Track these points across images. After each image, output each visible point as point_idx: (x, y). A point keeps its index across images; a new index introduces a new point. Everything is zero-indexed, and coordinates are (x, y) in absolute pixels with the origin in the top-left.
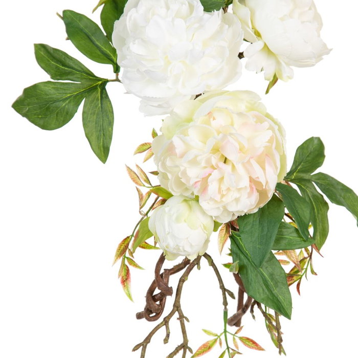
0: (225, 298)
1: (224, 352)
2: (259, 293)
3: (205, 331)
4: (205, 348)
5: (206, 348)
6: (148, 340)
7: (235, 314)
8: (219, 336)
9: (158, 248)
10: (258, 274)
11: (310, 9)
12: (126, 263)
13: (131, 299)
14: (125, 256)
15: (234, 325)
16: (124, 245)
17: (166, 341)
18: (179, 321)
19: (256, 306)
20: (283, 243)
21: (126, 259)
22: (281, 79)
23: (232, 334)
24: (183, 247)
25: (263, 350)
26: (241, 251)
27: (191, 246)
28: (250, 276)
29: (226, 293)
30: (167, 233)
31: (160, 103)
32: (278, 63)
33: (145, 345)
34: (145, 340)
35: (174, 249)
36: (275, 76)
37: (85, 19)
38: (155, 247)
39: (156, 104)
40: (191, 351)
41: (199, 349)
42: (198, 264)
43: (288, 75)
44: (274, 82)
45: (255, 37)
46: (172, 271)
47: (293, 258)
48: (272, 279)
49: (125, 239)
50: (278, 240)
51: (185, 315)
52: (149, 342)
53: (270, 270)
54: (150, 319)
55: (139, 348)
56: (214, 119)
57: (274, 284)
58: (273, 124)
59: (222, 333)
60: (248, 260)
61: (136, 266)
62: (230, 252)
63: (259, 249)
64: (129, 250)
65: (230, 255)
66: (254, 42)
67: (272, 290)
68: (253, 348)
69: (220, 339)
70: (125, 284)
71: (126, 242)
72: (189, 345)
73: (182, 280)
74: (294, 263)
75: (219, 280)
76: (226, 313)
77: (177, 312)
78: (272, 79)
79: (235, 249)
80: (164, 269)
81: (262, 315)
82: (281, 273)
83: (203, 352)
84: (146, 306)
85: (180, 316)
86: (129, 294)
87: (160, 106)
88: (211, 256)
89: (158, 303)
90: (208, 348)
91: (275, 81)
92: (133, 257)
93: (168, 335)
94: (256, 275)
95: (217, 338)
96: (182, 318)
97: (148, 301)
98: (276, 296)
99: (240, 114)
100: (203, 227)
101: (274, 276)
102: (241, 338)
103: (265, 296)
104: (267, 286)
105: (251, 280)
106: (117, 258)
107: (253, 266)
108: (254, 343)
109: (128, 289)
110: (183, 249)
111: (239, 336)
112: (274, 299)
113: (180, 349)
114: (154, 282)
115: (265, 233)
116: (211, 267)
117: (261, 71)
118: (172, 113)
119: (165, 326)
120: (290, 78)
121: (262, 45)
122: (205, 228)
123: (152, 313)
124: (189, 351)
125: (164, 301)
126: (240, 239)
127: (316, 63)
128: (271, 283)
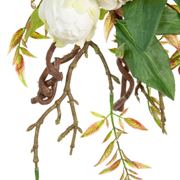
0: (111, 83)
1: (111, 132)
2: (144, 74)
3: (93, 113)
4: (93, 128)
5: (95, 128)
6: (41, 121)
7: (119, 100)
8: (106, 118)
9: (48, 38)
10: (143, 58)
12: (21, 52)
13: (26, 85)
14: (19, 46)
15: (118, 110)
16: (18, 36)
17: (58, 122)
18: (69, 104)
19: (140, 90)
20: (167, 27)
21: (20, 49)
23: (118, 116)
24: (71, 31)
25: (146, 130)
26: (126, 37)
27: (79, 31)
28: (135, 59)
29: (112, 78)
30: (55, 18)
33: (38, 125)
34: (38, 121)
35: (63, 34)
38: (46, 37)
40: (81, 131)
41: (88, 129)
42: (86, 52)
46: (62, 61)
47: (175, 43)
48: (156, 62)
49: (19, 31)
50: (162, 25)
51: (75, 99)
52: (42, 123)
53: (154, 54)
54: (43, 103)
55: (33, 128)
57: (158, 67)
59: (109, 115)
60: (133, 44)
61: (29, 54)
62: (115, 39)
63: (144, 33)
64: (23, 40)
65: (115, 41)
67: (156, 72)
68: (137, 128)
69: (107, 120)
70: (20, 72)
71: (20, 34)
72: (79, 126)
73: (71, 68)
74: (176, 48)
75: (105, 67)
76: (112, 97)
77: (67, 96)
79: (120, 35)
80: (55, 58)
81: (146, 98)
82: (165, 57)
83: (92, 132)
84: (39, 91)
85: (70, 99)
86: (24, 81)
88: (97, 45)
89: (50, 88)
90: (96, 127)
92: (26, 46)
93: (59, 117)
94: (141, 59)
95: (105, 120)
96: (72, 101)
97: (40, 86)
98: (160, 78)
100: (90, 13)
101: (158, 60)
102: (126, 120)
103: (150, 78)
104: (152, 69)
105: (136, 63)
106: (12, 48)
107: (137, 50)
108: (138, 123)
109: (22, 76)
110: (71, 34)
111: (124, 117)
112: (158, 81)
113: (71, 130)
114: (46, 70)
115: (149, 18)
116: (98, 55)
119: (56, 108)
122: (92, 13)
123: (45, 97)
124: (79, 131)
125: (55, 86)
126: (125, 26)
128: (155, 66)
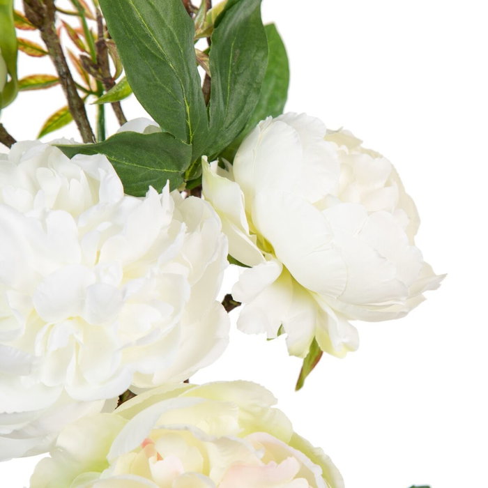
11: (388, 184)
22: (330, 352)
31: (18, 427)
32: (320, 314)
36: (314, 345)
39: (7, 430)
43: (346, 340)
44: (313, 359)
45: (260, 252)
56: (159, 458)
58: (308, 463)
66: (256, 264)
78: (307, 352)
87: (16, 434)
91: (314, 357)
99: (224, 442)
117: (279, 333)
118: (53, 449)
120: (351, 347)
121: (278, 271)
127: (411, 308)
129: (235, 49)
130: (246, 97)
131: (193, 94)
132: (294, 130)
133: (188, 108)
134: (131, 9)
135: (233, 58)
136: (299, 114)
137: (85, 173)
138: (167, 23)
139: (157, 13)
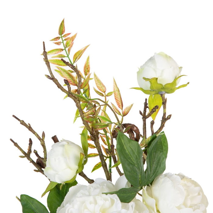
37: (36, 203)
129: (153, 153)
130: (156, 168)
131: (141, 172)
132: (171, 181)
133: (140, 176)
134: (125, 150)
135: (153, 156)
136: (172, 174)
137: (110, 198)
138: (135, 153)
139: (133, 151)
